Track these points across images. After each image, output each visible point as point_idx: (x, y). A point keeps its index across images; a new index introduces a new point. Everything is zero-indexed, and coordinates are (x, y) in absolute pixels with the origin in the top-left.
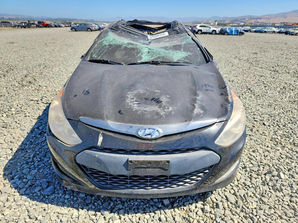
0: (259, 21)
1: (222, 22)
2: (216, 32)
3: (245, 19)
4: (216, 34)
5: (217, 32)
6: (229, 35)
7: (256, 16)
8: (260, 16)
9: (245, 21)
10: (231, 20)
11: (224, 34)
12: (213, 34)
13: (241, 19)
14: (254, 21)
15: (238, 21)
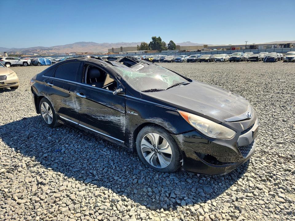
0: (50, 51)
1: (12, 54)
2: (27, 63)
3: (36, 50)
4: (28, 65)
5: (29, 64)
6: (42, 65)
7: (47, 47)
8: (50, 47)
9: (37, 51)
10: (22, 51)
11: (36, 65)
12: (24, 66)
13: (32, 50)
14: (47, 52)
15: (30, 52)
